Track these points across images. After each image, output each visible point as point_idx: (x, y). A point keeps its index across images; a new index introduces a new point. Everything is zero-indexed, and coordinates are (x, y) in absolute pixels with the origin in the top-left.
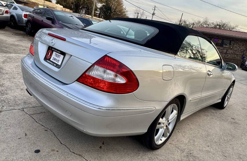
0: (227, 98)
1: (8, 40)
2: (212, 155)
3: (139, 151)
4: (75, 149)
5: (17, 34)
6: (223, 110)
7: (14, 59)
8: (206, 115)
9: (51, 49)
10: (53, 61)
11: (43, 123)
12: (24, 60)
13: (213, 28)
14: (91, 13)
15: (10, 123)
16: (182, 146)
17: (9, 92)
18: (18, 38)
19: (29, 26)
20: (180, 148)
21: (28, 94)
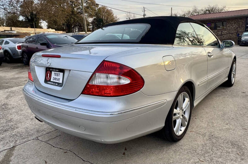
0: (232, 75)
1: (7, 75)
2: (233, 131)
3: (162, 147)
4: (98, 162)
5: (15, 67)
6: (232, 87)
7: (17, 92)
8: (218, 96)
9: (49, 70)
10: (54, 81)
11: (61, 146)
12: (25, 89)
13: (203, 14)
14: (84, 30)
15: (27, 155)
16: (202, 130)
17: (19, 125)
18: (17, 71)
19: (25, 57)
20: (201, 133)
21: (40, 122)
